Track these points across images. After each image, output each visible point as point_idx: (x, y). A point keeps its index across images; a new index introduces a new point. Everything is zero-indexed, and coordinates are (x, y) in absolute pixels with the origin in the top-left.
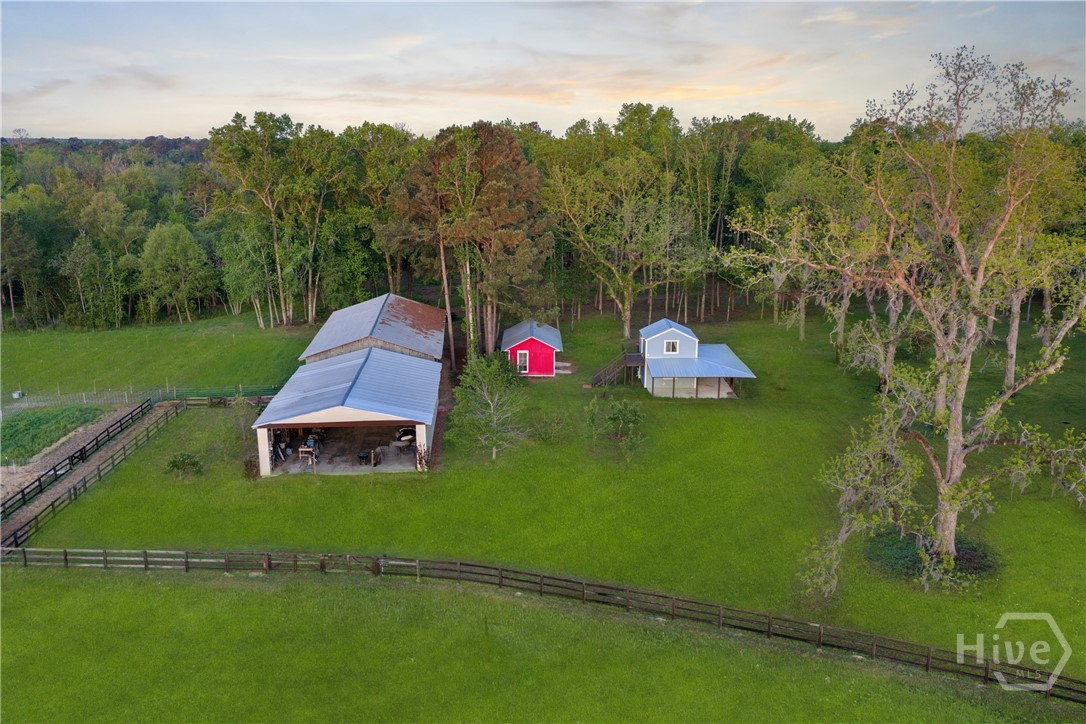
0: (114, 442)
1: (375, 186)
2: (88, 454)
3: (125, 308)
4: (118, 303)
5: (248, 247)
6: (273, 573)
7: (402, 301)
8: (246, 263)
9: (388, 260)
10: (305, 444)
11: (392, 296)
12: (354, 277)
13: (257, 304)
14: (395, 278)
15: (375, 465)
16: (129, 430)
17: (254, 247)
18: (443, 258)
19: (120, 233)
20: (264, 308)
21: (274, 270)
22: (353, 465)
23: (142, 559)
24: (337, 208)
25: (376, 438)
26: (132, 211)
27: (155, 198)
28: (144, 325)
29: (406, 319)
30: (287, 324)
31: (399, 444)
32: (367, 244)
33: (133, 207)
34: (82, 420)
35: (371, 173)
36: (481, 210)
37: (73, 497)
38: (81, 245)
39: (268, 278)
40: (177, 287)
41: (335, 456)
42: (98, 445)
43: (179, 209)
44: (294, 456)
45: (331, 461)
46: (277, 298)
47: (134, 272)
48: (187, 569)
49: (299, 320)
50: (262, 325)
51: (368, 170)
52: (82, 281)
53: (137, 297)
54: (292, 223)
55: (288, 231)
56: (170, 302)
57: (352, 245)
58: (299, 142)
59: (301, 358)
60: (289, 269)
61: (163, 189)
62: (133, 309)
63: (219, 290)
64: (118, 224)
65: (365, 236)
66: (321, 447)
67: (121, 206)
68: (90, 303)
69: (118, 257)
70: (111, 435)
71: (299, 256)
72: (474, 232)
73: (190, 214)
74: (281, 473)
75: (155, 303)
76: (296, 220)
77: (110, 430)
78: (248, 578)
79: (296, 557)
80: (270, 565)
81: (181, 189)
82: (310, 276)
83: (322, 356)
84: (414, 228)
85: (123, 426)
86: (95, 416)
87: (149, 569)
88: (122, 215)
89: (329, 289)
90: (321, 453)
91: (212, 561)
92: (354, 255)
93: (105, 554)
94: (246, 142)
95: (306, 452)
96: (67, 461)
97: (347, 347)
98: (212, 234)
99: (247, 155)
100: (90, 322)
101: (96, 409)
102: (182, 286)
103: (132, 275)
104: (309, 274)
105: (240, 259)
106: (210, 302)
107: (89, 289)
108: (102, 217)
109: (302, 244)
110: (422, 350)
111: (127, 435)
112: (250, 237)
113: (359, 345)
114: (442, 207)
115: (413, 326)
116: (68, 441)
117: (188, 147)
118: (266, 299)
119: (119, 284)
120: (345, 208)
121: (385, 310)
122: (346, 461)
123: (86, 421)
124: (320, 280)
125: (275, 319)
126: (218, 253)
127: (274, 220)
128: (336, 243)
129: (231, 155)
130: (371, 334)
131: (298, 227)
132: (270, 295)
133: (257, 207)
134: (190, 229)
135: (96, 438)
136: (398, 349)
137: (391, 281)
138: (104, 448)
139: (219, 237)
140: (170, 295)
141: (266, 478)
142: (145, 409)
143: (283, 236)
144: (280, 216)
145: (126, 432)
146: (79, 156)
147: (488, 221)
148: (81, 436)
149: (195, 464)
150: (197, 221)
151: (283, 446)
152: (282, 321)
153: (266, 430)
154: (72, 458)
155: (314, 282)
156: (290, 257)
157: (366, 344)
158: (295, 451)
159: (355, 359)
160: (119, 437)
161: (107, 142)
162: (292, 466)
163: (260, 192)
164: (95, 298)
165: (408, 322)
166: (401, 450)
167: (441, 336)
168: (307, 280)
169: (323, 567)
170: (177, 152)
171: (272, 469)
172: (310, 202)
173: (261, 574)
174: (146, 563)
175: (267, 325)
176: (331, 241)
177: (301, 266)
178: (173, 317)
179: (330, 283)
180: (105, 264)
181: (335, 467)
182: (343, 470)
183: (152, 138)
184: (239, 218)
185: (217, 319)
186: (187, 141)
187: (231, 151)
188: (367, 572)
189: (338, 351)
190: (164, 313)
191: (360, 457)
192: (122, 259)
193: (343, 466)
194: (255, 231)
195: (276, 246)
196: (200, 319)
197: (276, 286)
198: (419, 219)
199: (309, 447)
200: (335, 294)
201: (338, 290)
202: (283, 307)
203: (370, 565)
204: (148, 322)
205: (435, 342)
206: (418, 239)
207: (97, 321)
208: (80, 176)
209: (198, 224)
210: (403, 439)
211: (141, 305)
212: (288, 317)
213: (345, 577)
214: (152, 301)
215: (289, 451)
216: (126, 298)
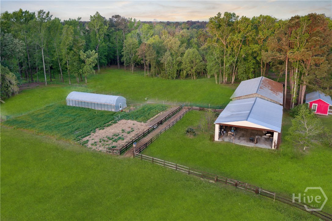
0: (170, 119)
1: (261, 37)
2: (163, 122)
3: (177, 74)
4: (175, 72)
5: (216, 57)
6: (218, 183)
7: (267, 79)
8: (214, 62)
9: (262, 64)
10: (231, 131)
11: (264, 77)
12: (249, 69)
13: (216, 76)
14: (263, 70)
15: (256, 143)
16: (175, 115)
17: (217, 57)
18: (287, 65)
19: (178, 50)
20: (218, 77)
21: (223, 65)
22: (247, 142)
23: (175, 166)
24: (247, 45)
25: (255, 132)
26: (182, 44)
27: (189, 40)
28: (182, 79)
29: (269, 87)
30: (225, 83)
31: (266, 137)
32: (255, 58)
33: (182, 43)
34: (162, 110)
35: (260, 33)
36: (307, 48)
37: (157, 137)
38: (168, 53)
39: (221, 68)
40: (192, 68)
41: (241, 137)
42: (166, 119)
43: (196, 44)
44: (226, 134)
45: (239, 139)
46: (222, 74)
47: (181, 63)
48: (189, 174)
49: (229, 82)
50: (217, 83)
51: (260, 32)
52: (166, 65)
53: (180, 70)
54: (231, 50)
55: (229, 52)
56: (189, 72)
57: (250, 58)
58: (237, 22)
59: (231, 98)
60: (228, 65)
61: (192, 37)
62: (179, 74)
63: (204, 69)
64: (178, 47)
65: (255, 55)
66: (236, 132)
67: (179, 42)
68: (168, 71)
69: (177, 58)
70: (170, 116)
71: (232, 61)
72: (303, 57)
73: (199, 45)
74: (222, 140)
75: (185, 73)
76: (232, 49)
77: (170, 115)
78: (209, 182)
79: (227, 179)
80: (217, 180)
81: (197, 37)
82: (234, 68)
83: (238, 98)
84: (278, 54)
85: (174, 113)
86: (166, 109)
87: (177, 170)
88: (179, 44)
89: (240, 73)
90: (236, 135)
91: (197, 173)
92: (250, 61)
93: (164, 162)
94: (220, 22)
95: (230, 134)
96: (157, 124)
97: (247, 96)
98: (204, 52)
99: (220, 26)
100: (167, 77)
101: (166, 107)
102: (194, 68)
103: (180, 63)
104: (234, 67)
105: (212, 61)
106: (201, 73)
107: (168, 67)
108: (173, 45)
109: (233, 57)
110: (276, 100)
111: (174, 117)
112: (217, 53)
113: (252, 96)
114: (289, 46)
115: (271, 90)
116: (158, 117)
117: (198, 24)
118: (219, 74)
119: (176, 66)
120: (249, 45)
121: (261, 83)
122: (245, 140)
123: (163, 110)
124: (237, 69)
125: (221, 81)
126: (206, 58)
127: (225, 48)
128: (245, 57)
129: (215, 26)
130: (257, 92)
131: (232, 51)
132: (221, 73)
133: (220, 44)
134: (198, 50)
135: (165, 117)
136: (266, 99)
137: (262, 71)
138: (167, 121)
139: (207, 53)
140: (190, 70)
141: (216, 141)
142: (180, 109)
143: (227, 54)
144: (227, 47)
145: (174, 116)
146: (170, 27)
147: (311, 53)
148: (162, 115)
149: (194, 132)
150: (200, 47)
151: (223, 130)
152: (223, 82)
153: (218, 125)
154: (158, 123)
155: (235, 70)
156: (228, 60)
157: (254, 96)
158: (227, 132)
159: (251, 101)
160: (172, 117)
161: (177, 22)
162: (225, 138)
163: (222, 39)
164: (169, 70)
165: (269, 88)
166: (266, 139)
167: (282, 94)
168: (233, 69)
169: (236, 185)
170: (195, 25)
171: (219, 138)
172: (238, 43)
173: (214, 182)
174: (177, 168)
175: (218, 83)
176: (243, 56)
177: (232, 64)
178: (190, 77)
179: (241, 70)
180: (173, 60)
181: (241, 141)
182: (244, 143)
183: (189, 21)
184: (214, 48)
185: (203, 79)
186: (198, 22)
187: (215, 25)
188: (253, 192)
189: (244, 97)
190: (188, 76)
191: (250, 140)
192: (178, 58)
193: (243, 141)
194: (219, 52)
195: (224, 57)
196: (198, 78)
197: (223, 70)
198: (280, 50)
199: (232, 132)
200: (242, 75)
201: (243, 73)
202: (224, 77)
203: (254, 189)
204: (183, 78)
205: (280, 97)
206: (279, 58)
207: (169, 77)
208: (169, 33)
209: (200, 48)
210: (267, 135)
211: (181, 73)
212: (225, 81)
213: (244, 191)
214: (185, 72)
215: (225, 132)
216: (177, 71)
